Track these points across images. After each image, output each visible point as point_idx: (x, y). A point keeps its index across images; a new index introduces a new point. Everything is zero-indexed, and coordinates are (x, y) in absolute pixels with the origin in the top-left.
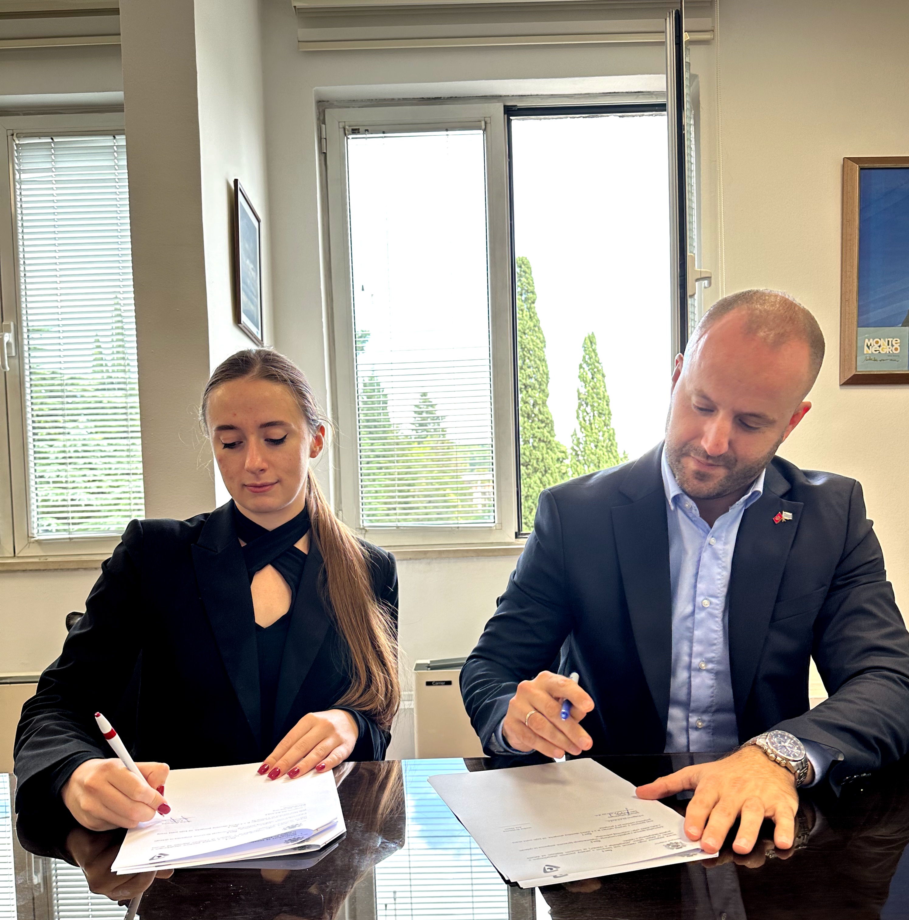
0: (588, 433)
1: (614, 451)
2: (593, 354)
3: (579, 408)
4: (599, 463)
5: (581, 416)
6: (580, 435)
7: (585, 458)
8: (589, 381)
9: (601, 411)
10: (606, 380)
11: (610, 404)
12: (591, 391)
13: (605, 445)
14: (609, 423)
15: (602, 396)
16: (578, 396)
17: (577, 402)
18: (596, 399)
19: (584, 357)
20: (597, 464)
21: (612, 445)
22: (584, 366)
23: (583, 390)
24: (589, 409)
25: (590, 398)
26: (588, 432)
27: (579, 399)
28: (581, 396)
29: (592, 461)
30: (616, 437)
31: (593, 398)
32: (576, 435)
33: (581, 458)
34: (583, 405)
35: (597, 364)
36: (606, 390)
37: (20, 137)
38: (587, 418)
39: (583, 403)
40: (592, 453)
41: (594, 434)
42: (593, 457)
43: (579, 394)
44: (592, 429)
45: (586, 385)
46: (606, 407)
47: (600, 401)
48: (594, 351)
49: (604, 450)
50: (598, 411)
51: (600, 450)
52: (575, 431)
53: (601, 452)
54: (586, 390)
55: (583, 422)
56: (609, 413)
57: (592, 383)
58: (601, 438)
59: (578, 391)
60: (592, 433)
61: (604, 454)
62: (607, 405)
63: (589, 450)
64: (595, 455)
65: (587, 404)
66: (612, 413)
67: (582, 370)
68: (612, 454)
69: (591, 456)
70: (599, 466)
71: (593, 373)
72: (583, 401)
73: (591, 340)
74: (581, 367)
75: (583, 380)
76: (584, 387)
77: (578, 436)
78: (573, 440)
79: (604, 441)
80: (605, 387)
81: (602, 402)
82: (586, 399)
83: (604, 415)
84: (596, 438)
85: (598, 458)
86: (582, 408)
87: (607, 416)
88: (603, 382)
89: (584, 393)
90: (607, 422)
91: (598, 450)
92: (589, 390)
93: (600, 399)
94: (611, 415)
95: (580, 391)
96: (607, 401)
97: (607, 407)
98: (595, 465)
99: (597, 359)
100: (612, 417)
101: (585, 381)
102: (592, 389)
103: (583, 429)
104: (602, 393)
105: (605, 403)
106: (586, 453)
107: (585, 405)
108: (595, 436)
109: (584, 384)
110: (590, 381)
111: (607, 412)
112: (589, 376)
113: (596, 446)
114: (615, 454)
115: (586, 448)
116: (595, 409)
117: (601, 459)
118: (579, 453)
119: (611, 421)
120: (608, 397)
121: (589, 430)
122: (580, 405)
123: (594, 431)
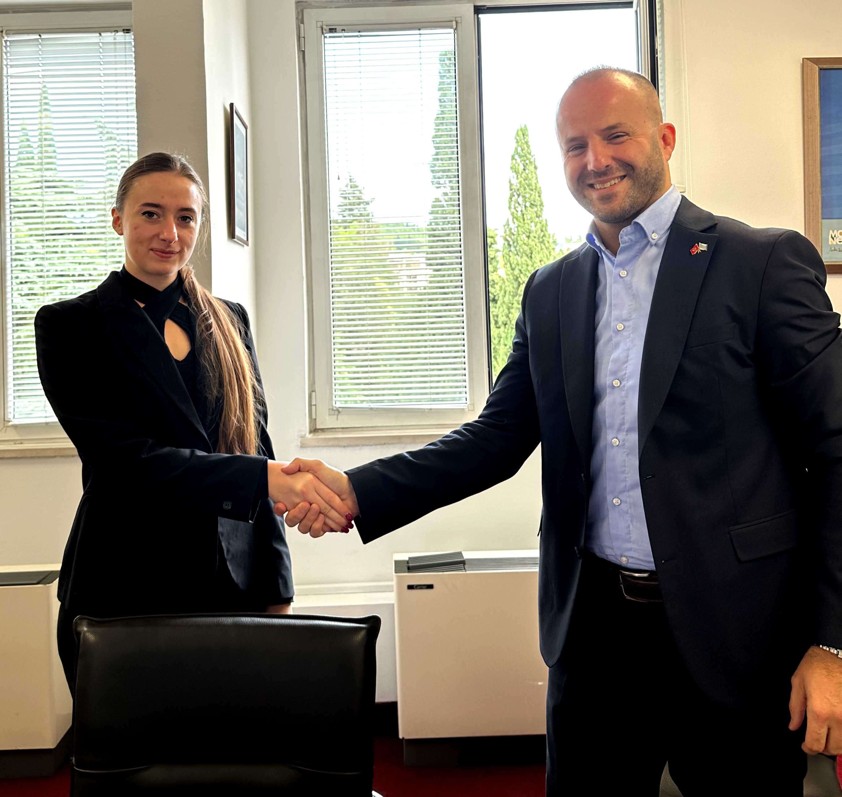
0: (520, 224)
1: (546, 242)
2: (525, 146)
3: (511, 198)
4: (532, 253)
5: (512, 206)
6: (512, 226)
7: (517, 248)
8: (520, 173)
9: (532, 202)
10: (538, 171)
11: (542, 195)
12: (523, 182)
13: (537, 236)
14: (540, 214)
15: (534, 187)
16: (510, 187)
17: (508, 193)
18: (528, 190)
19: (516, 149)
20: (529, 255)
21: (544, 236)
22: (516, 157)
23: (515, 181)
24: (520, 200)
25: (522, 189)
26: (520, 222)
27: (511, 190)
28: (513, 187)
29: (525, 252)
30: (549, 228)
31: (525, 189)
32: (509, 225)
33: (513, 249)
34: (514, 196)
35: (528, 156)
36: (537, 182)
37: (9, 34)
38: (519, 209)
39: (515, 194)
40: (525, 244)
41: (526, 225)
42: (526, 248)
43: (511, 185)
44: (524, 220)
45: (518, 176)
46: (537, 198)
47: (531, 192)
48: (526, 143)
49: (537, 240)
50: (530, 202)
51: (533, 240)
52: (508, 221)
53: (533, 243)
54: (518, 181)
55: (515, 212)
56: (541, 205)
57: (524, 175)
58: (533, 229)
59: (510, 182)
60: (524, 224)
61: (536, 245)
62: (539, 196)
63: (521, 240)
64: (527, 246)
65: (519, 196)
66: (544, 204)
67: (514, 161)
68: (545, 244)
69: (524, 246)
70: (531, 257)
71: (525, 165)
72: (514, 192)
73: (523, 132)
74: (513, 158)
75: (515, 171)
76: (515, 178)
77: (510, 226)
78: (506, 230)
79: (536, 232)
80: (537, 178)
81: (534, 194)
82: (518, 190)
83: (536, 206)
84: (528, 229)
85: (530, 249)
86: (513, 199)
87: (538, 207)
88: (535, 173)
89: (515, 184)
90: (539, 213)
91: (530, 240)
92: (521, 182)
93: (532, 190)
94: (543, 206)
95: (512, 182)
96: (538, 193)
97: (539, 199)
98: (527, 255)
99: (529, 151)
100: (544, 208)
101: (517, 172)
102: (524, 180)
103: (515, 220)
104: (534, 185)
105: (537, 195)
106: (518, 243)
107: (516, 196)
108: (527, 227)
109: (516, 176)
110: (522, 173)
111: (539, 203)
112: (521, 167)
113: (528, 237)
114: (547, 245)
115: (519, 238)
116: (527, 200)
117: (533, 249)
118: (511, 243)
119: (543, 212)
120: (540, 188)
121: (522, 221)
122: (512, 195)
123: (525, 222)
